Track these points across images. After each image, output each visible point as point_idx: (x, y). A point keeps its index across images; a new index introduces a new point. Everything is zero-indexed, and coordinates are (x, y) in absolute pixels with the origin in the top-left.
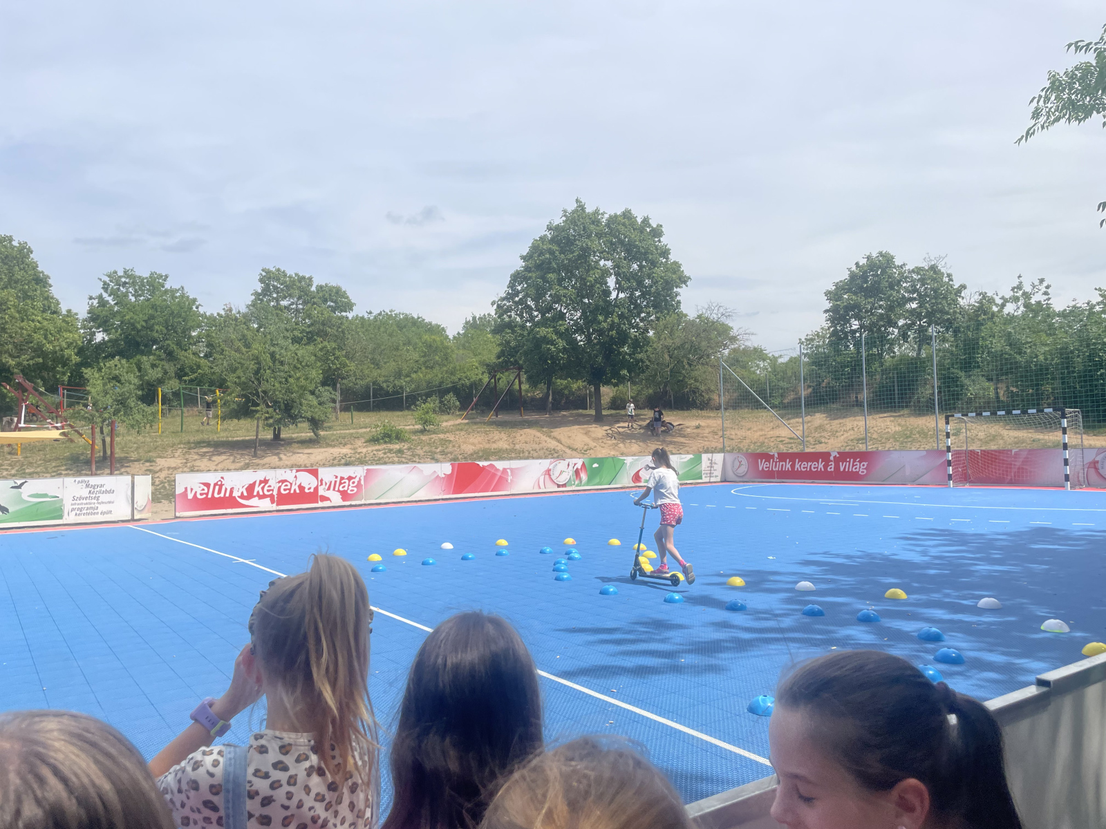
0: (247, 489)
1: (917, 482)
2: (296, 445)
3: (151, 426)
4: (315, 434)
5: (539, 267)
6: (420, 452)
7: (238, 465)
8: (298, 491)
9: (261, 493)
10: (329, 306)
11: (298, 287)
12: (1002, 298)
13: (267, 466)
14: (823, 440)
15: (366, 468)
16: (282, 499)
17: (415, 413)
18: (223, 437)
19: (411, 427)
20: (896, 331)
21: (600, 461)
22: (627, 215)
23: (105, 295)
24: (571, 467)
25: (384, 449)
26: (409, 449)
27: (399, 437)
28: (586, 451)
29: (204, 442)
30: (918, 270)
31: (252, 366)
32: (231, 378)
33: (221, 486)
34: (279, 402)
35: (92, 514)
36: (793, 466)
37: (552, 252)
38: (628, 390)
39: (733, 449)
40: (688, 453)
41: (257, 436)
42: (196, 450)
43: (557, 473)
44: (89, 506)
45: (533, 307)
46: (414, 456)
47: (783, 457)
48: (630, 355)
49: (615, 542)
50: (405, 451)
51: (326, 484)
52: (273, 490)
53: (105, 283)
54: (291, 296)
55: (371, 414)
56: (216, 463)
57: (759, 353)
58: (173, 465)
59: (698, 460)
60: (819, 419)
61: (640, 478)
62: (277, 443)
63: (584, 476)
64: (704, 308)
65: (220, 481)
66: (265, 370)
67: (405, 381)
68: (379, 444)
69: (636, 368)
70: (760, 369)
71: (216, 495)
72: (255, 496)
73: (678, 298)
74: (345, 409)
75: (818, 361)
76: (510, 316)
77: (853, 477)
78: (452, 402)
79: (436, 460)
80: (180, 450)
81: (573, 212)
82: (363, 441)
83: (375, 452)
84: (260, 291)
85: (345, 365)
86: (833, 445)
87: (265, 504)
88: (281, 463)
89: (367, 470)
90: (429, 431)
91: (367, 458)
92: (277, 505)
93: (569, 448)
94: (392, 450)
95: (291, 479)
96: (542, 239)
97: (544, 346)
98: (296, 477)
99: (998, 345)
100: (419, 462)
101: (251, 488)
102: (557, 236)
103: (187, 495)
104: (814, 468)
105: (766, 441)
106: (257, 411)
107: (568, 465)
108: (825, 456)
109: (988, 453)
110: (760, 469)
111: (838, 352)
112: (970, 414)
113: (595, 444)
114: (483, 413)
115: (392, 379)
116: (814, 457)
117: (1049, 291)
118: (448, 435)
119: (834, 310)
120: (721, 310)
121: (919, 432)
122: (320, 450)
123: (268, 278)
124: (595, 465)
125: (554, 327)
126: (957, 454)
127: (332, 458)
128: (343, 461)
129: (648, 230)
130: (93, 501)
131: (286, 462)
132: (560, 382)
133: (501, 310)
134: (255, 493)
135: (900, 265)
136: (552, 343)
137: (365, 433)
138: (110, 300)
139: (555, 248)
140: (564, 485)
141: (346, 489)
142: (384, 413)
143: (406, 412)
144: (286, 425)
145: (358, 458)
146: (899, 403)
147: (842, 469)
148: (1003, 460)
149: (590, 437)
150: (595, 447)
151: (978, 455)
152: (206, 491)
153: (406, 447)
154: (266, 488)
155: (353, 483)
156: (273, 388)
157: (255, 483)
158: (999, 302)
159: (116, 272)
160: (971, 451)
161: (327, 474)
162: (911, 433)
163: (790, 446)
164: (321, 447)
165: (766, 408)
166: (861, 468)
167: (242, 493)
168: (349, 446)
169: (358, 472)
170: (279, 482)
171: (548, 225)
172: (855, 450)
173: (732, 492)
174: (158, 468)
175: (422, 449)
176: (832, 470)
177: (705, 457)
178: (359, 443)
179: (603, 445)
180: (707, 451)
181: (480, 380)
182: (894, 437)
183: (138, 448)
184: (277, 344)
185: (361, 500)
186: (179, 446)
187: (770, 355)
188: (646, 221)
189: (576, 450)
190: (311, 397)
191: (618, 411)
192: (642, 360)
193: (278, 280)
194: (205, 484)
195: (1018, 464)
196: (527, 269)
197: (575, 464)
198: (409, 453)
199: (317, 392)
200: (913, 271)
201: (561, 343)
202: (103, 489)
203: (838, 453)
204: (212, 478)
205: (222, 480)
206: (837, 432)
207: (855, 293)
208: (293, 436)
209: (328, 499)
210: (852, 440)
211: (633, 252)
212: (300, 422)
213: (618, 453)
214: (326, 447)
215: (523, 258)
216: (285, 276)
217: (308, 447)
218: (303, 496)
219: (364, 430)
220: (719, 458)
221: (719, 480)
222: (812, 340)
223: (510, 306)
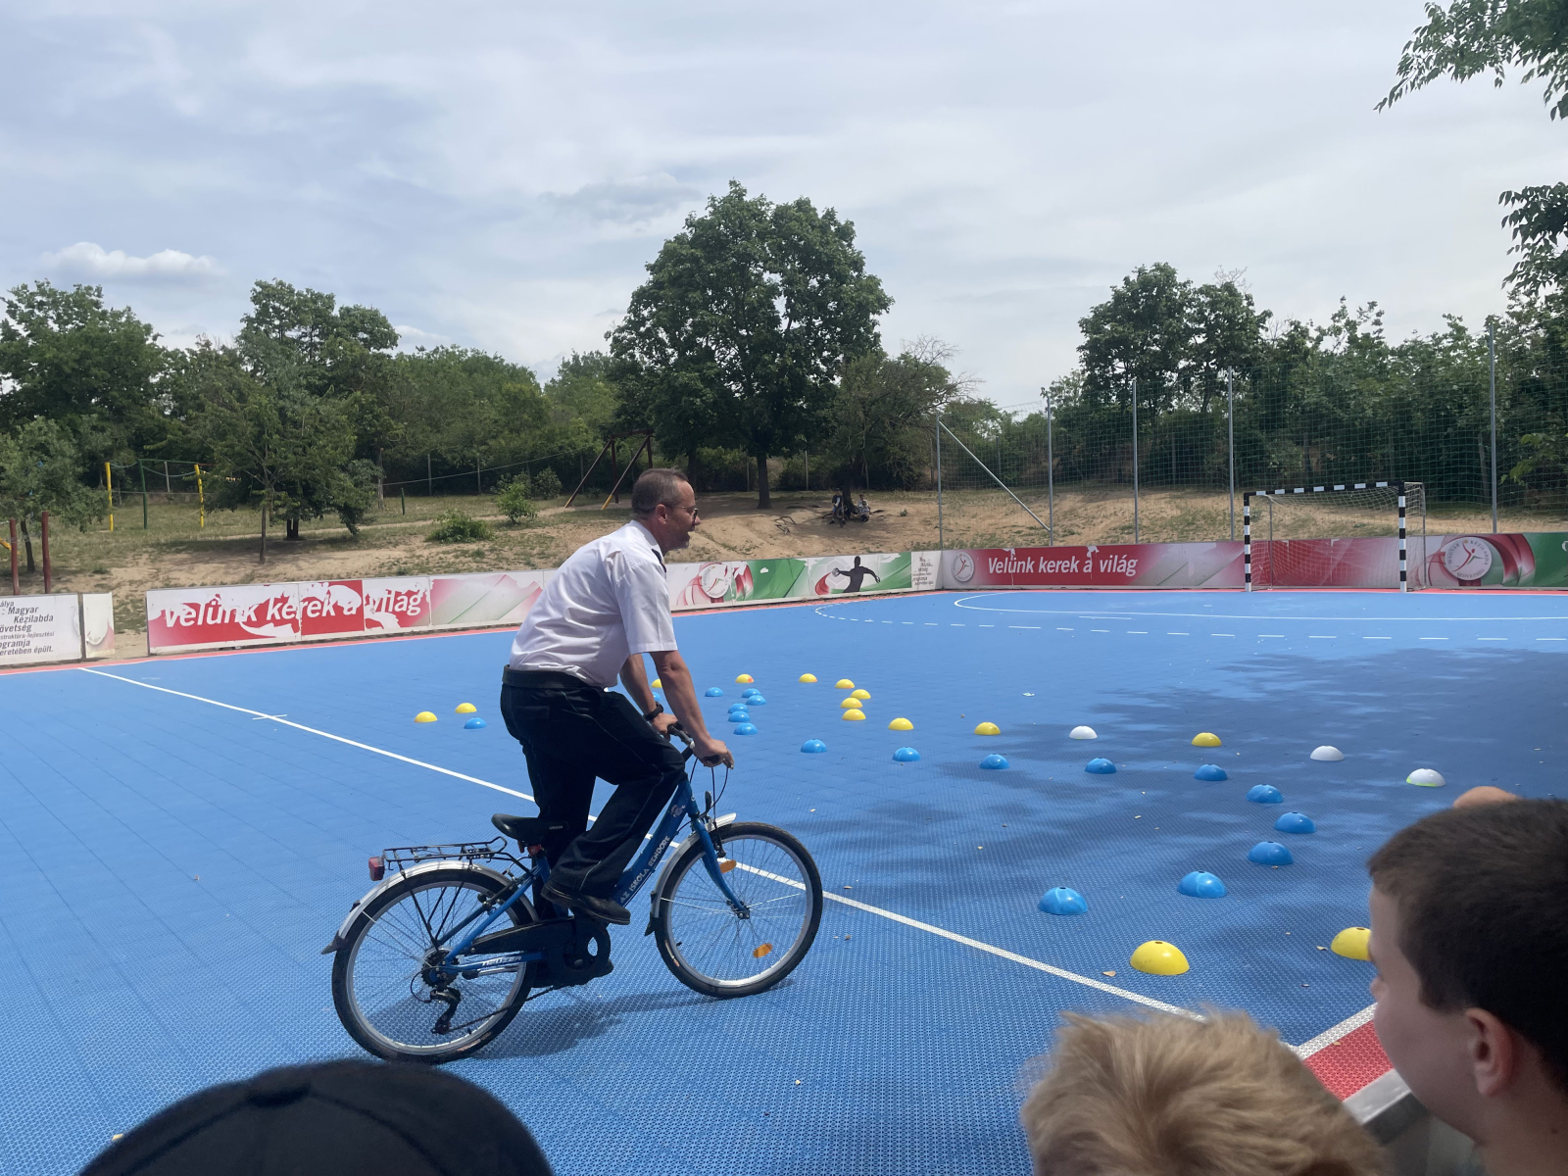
0: (256, 612)
1: (1202, 586)
2: (324, 547)
3: (100, 520)
4: (350, 529)
5: (674, 281)
6: (510, 555)
7: (237, 578)
8: (333, 613)
9: (278, 617)
10: (363, 340)
11: (313, 309)
12: (1319, 329)
13: (282, 576)
14: (1075, 529)
15: (433, 578)
16: (310, 625)
17: (499, 499)
18: (210, 535)
19: (492, 518)
20: (1175, 375)
21: (771, 564)
22: (803, 206)
23: (12, 323)
24: (730, 573)
25: (455, 550)
26: (492, 550)
27: (474, 532)
28: (748, 550)
29: (182, 543)
30: (1207, 290)
31: (250, 429)
32: (218, 447)
33: (216, 608)
34: (294, 483)
35: (21, 652)
36: (1036, 567)
37: (695, 260)
38: (806, 463)
39: (953, 544)
40: (892, 551)
41: (263, 534)
42: (169, 557)
43: (710, 582)
44: (16, 640)
45: (667, 341)
46: (499, 559)
47: (1022, 554)
48: (807, 411)
49: (810, 677)
50: (486, 553)
51: (374, 602)
52: (295, 613)
53: (11, 304)
54: (301, 323)
55: (430, 500)
56: (203, 574)
57: (985, 410)
58: (138, 577)
59: (905, 560)
60: (1070, 501)
61: (826, 586)
62: (294, 544)
63: (748, 586)
64: (912, 343)
65: (214, 600)
66: (270, 435)
67: (479, 451)
68: (447, 542)
69: (818, 432)
70: (988, 431)
71: (209, 621)
72: (269, 622)
73: (876, 330)
74: (390, 492)
75: (1067, 419)
76: (632, 356)
77: (1117, 580)
78: (550, 480)
79: (533, 565)
80: (146, 556)
81: (725, 200)
82: (423, 538)
83: (442, 555)
84: (253, 316)
85: (389, 428)
86: (1090, 537)
87: (285, 633)
88: (303, 573)
89: (435, 581)
90: (519, 524)
91: (431, 565)
92: (303, 634)
93: (725, 546)
94: (467, 552)
95: (322, 596)
96: (679, 239)
97: (684, 398)
98: (329, 593)
99: (1312, 396)
100: (508, 570)
101: (262, 610)
102: (702, 235)
103: (165, 621)
104: (1065, 569)
105: (998, 532)
106: (261, 497)
107: (726, 570)
108: (1080, 552)
109: (1299, 544)
110: (991, 571)
111: (1095, 405)
112: (1277, 492)
113: (761, 541)
114: (597, 498)
115: (459, 447)
116: (1064, 553)
117: (1381, 319)
118: (547, 529)
119: (1091, 346)
120: (938, 347)
121: (1204, 517)
122: (358, 553)
123: (267, 296)
124: (764, 570)
125: (698, 371)
126: (1258, 546)
127: (378, 564)
128: (395, 569)
129: (833, 228)
130: (21, 633)
131: (311, 572)
132: (707, 452)
133: (619, 346)
134: (269, 618)
135: (1182, 282)
136: (697, 393)
137: (423, 526)
138: (21, 330)
139: (699, 253)
140: (721, 599)
141: (404, 609)
142: (449, 499)
143: (482, 497)
144: (306, 518)
145: (418, 565)
146: (1177, 476)
147: (1102, 570)
148: (1319, 553)
149: (753, 530)
150: (762, 544)
151: (1286, 547)
152: (194, 615)
153: (487, 547)
154: (285, 610)
155: (415, 600)
156: (284, 461)
157: (268, 602)
158: (1314, 334)
159: (25, 287)
160: (1276, 542)
161: (375, 588)
162: (1194, 519)
163: (1030, 538)
164: (360, 548)
165: (999, 486)
166: (1128, 567)
167: (249, 617)
168: (402, 547)
169: (421, 584)
170: (304, 601)
171: (687, 220)
172: (1119, 544)
173: (956, 603)
174: (115, 582)
175: (511, 550)
176: (1090, 571)
177: (915, 556)
178: (417, 542)
179: (773, 541)
180: (918, 548)
181: (591, 448)
182: (1171, 524)
183: (80, 554)
184: (288, 397)
185: (427, 625)
186: (144, 549)
187: (1001, 412)
188: (830, 215)
189: (734, 549)
190: (342, 475)
191: (790, 494)
192: (825, 419)
193: (280, 300)
194: (192, 605)
195: (1338, 558)
196: (657, 284)
197: (736, 569)
198: (493, 556)
199: (350, 466)
200: (1201, 291)
201: (710, 395)
202: (35, 615)
203: (1098, 547)
204: (202, 596)
205: (217, 599)
206: (1093, 518)
207: (1121, 322)
208: (317, 532)
209: (377, 624)
210: (1115, 529)
211: (814, 261)
212: (328, 512)
213: (793, 553)
214: (368, 549)
215: (651, 268)
216: (292, 292)
217: (340, 549)
218: (341, 621)
219: (421, 524)
220: (933, 556)
221: (933, 587)
222: (1060, 389)
223: (633, 340)
